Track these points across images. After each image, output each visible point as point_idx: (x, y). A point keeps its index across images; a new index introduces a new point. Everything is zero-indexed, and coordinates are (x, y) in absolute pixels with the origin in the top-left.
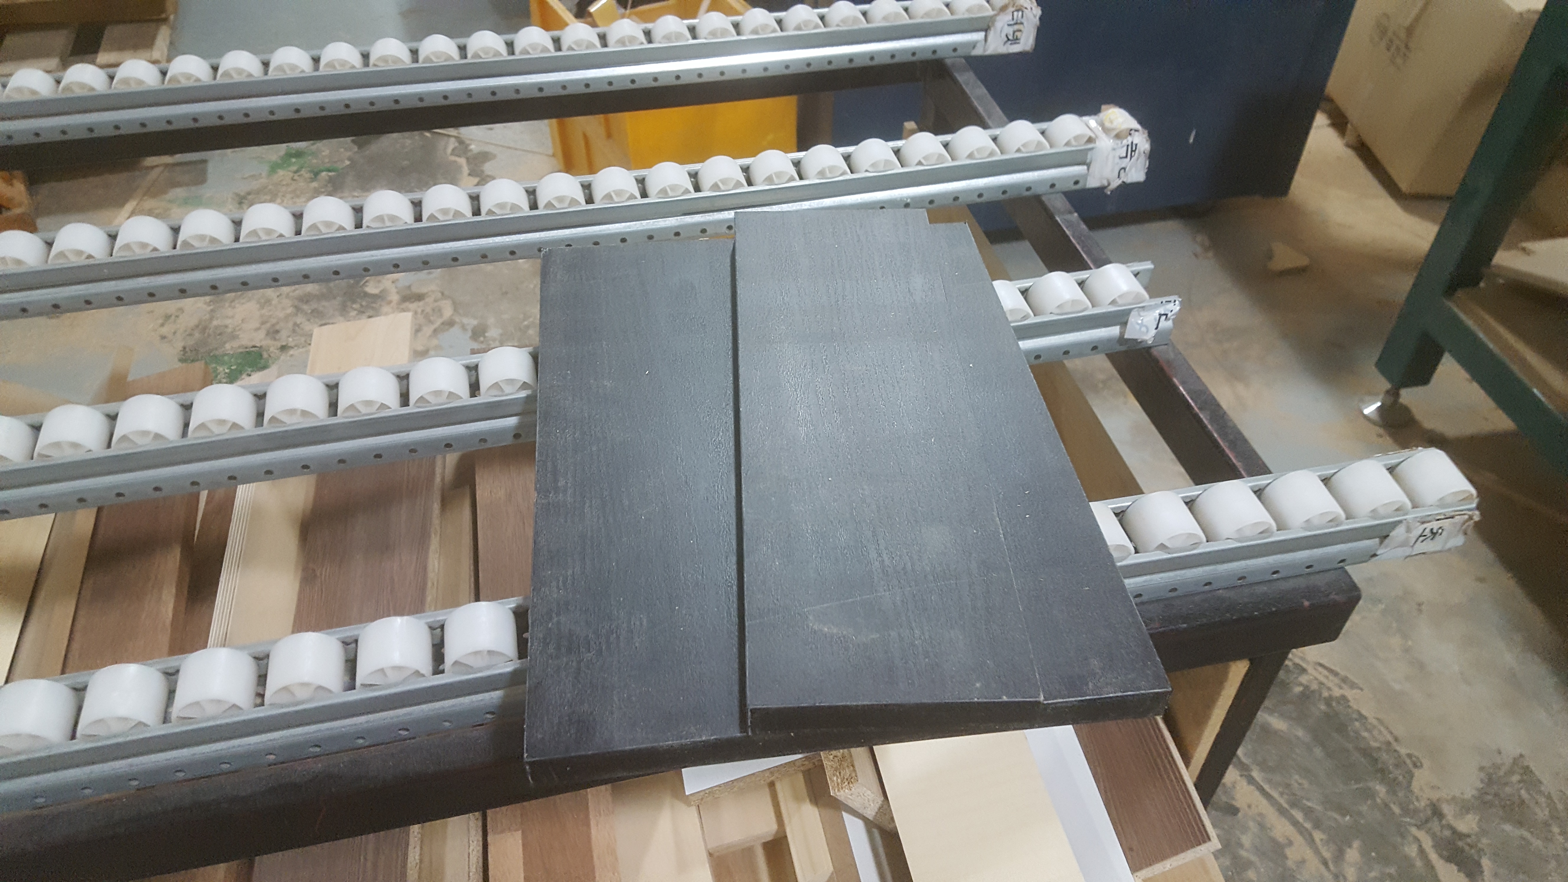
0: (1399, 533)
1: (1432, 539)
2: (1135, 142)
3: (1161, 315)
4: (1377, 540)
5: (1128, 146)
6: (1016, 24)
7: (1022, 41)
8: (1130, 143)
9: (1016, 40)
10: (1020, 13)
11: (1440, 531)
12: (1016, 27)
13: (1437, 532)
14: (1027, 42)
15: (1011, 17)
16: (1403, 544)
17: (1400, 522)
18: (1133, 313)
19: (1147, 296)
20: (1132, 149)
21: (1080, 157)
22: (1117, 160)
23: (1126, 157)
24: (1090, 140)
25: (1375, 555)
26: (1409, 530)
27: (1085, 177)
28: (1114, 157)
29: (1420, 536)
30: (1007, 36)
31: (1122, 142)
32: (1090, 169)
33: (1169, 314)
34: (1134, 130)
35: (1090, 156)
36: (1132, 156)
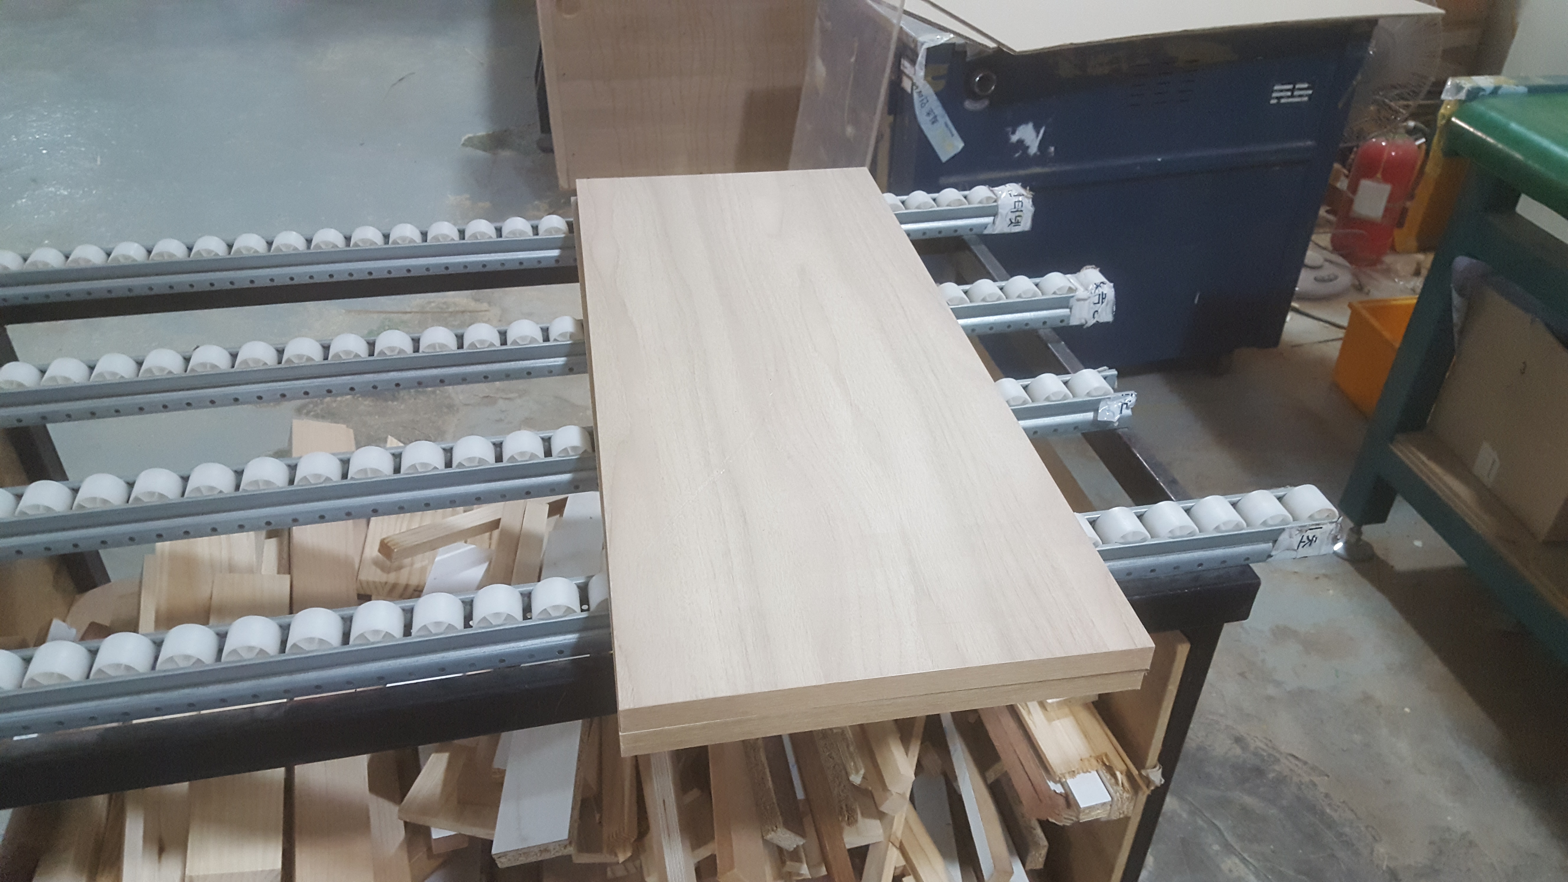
0: (1284, 537)
1: (1310, 545)
2: (1105, 292)
3: (1123, 404)
4: (1271, 544)
5: (1099, 295)
6: (1017, 211)
7: (1022, 224)
8: (1101, 293)
9: (1018, 223)
10: (1020, 203)
11: (1314, 539)
12: (1018, 214)
13: (1313, 539)
14: (1026, 225)
15: (1013, 207)
16: (1290, 548)
17: (1284, 529)
18: (1102, 403)
19: (1111, 391)
20: (1103, 297)
21: (1063, 302)
22: (1092, 305)
24: (1072, 290)
25: (1270, 556)
26: (1291, 537)
27: (1069, 317)
28: (1090, 303)
29: (1301, 542)
30: (1010, 220)
31: (1095, 292)
32: (1073, 310)
33: (1129, 404)
34: (1103, 283)
35: (1072, 302)
36: (1102, 302)
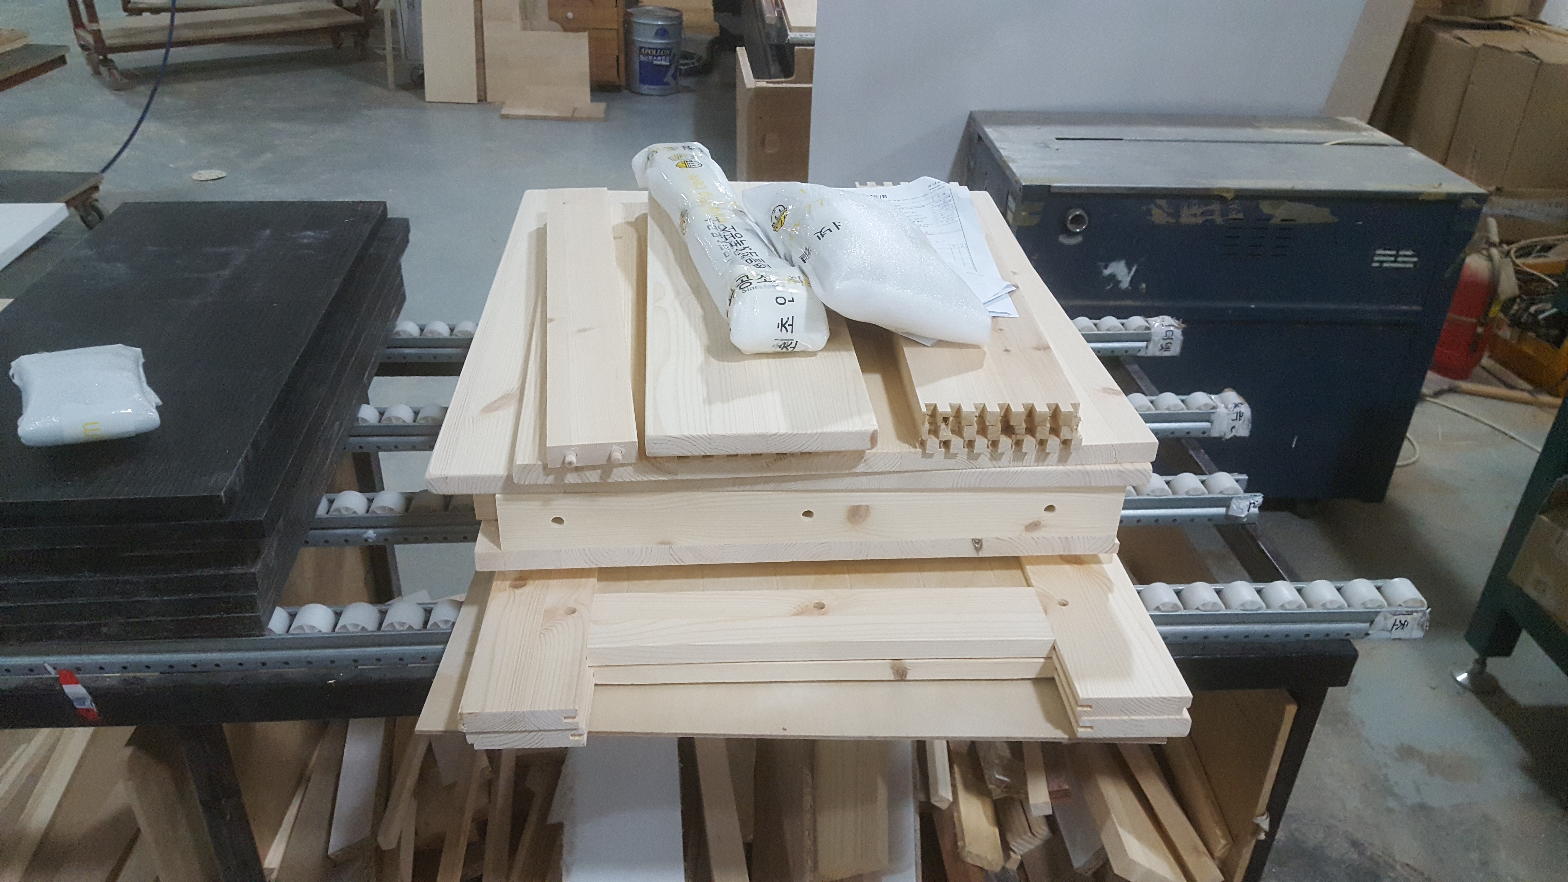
0: (1379, 619)
1: (1402, 628)
2: (1242, 411)
3: (1251, 503)
4: (1368, 624)
6: (1168, 339)
7: (1172, 349)
8: (1239, 412)
9: (1168, 349)
12: (1168, 341)
13: (1404, 624)
14: (1175, 350)
15: (1165, 335)
16: (1385, 629)
17: (1380, 613)
18: (1234, 501)
19: (1242, 491)
20: (1240, 415)
21: (1207, 417)
22: (1230, 421)
23: (1237, 420)
24: (1214, 408)
25: (1367, 634)
26: (1385, 619)
27: (1209, 430)
28: (1228, 419)
29: (1394, 625)
30: (1162, 346)
31: (1233, 411)
32: (1213, 424)
33: (1256, 503)
34: (1241, 404)
35: (1213, 417)
36: (1240, 420)
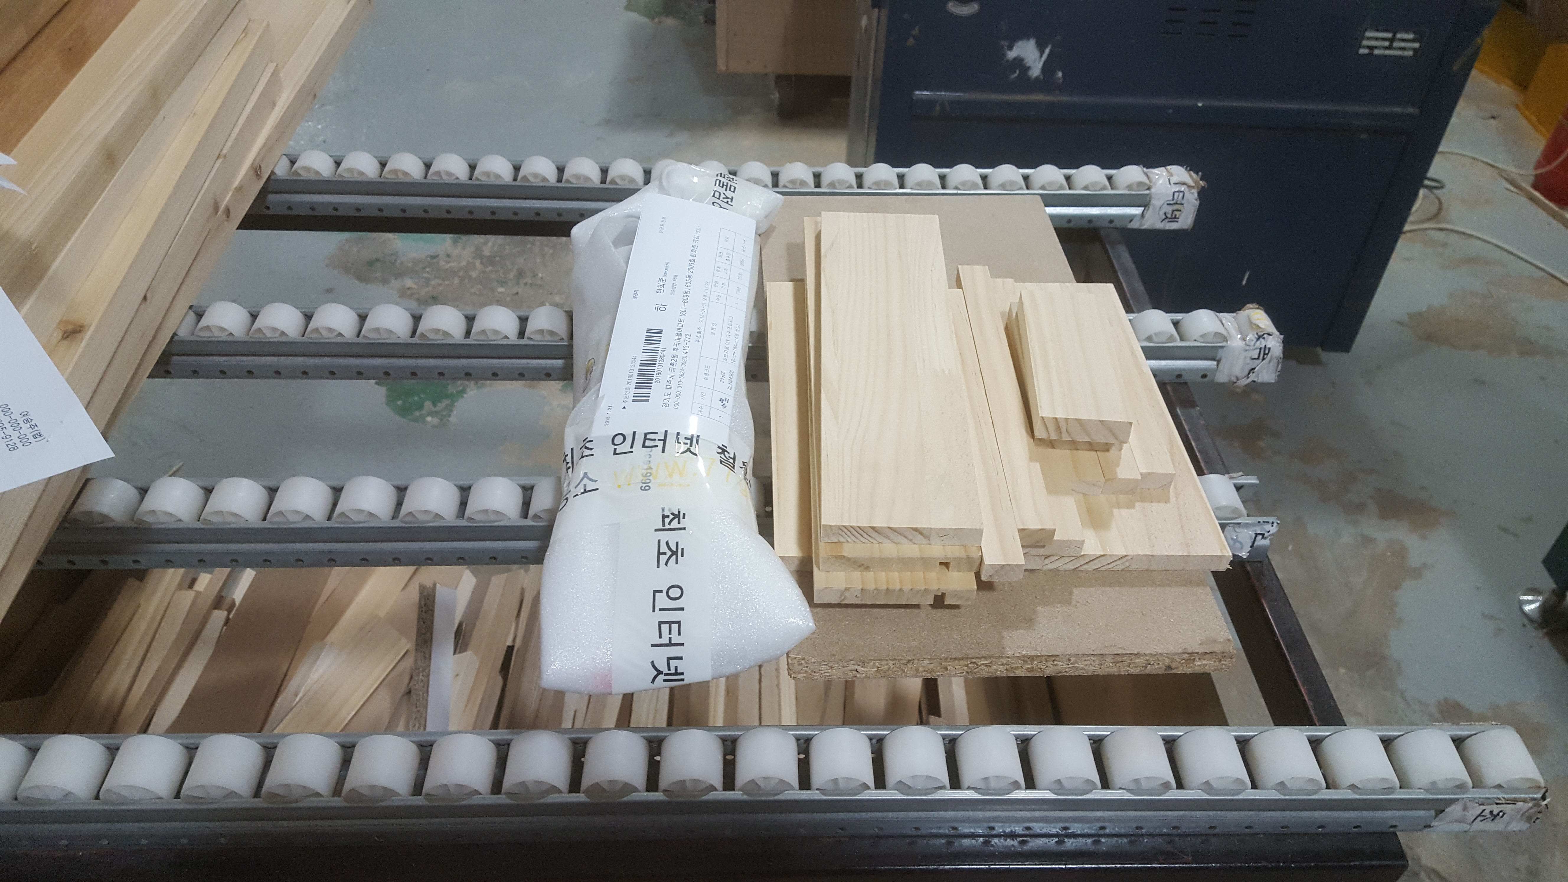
0: (1454, 810)
1: (1493, 820)
2: (1268, 346)
3: (1257, 534)
4: (1432, 813)
5: (1261, 349)
6: (1176, 204)
7: (1180, 220)
8: (1263, 346)
9: (1174, 219)
10: (1182, 194)
11: (1501, 814)
12: (1176, 207)
13: (1498, 814)
14: (1185, 221)
15: (1171, 198)
16: (1460, 821)
17: (1457, 800)
18: (1228, 528)
19: (1245, 512)
20: (1264, 353)
21: (1209, 353)
22: (1249, 361)
23: (1258, 359)
24: (1223, 336)
25: (1430, 826)
26: (1465, 809)
27: (1214, 372)
28: (1245, 357)
29: (1479, 815)
30: (1165, 214)
31: (1254, 345)
32: (1220, 365)
33: (1267, 534)
34: (1269, 334)
35: (1222, 353)
36: (1264, 359)
